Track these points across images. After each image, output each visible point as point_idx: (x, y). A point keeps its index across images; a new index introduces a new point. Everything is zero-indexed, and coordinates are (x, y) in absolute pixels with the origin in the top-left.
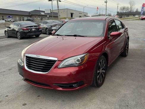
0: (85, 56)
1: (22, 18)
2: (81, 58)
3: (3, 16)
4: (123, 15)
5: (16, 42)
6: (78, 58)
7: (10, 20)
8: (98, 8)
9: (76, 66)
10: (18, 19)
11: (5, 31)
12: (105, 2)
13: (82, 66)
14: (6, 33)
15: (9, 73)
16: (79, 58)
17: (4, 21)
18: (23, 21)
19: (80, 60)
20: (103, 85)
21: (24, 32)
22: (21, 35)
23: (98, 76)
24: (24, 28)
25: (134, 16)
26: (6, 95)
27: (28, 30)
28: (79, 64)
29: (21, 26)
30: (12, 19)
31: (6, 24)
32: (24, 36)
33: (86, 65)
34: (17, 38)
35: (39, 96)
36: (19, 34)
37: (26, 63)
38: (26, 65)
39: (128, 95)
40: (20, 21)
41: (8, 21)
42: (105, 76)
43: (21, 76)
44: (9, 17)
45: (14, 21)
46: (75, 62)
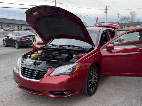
0: (76, 65)
1: (20, 28)
2: (72, 67)
3: (2, 25)
4: (123, 25)
5: (14, 51)
6: (69, 67)
7: (9, 30)
8: (97, 18)
9: (68, 74)
10: (16, 28)
11: (3, 40)
12: (105, 12)
13: (73, 75)
14: (4, 42)
15: (6, 81)
16: (71, 68)
17: (2, 30)
18: (22, 30)
19: (71, 69)
20: (94, 94)
21: (22, 42)
22: (19, 44)
23: (89, 84)
24: (21, 37)
25: (135, 26)
26: (1, 101)
27: (26, 39)
28: (70, 72)
29: (19, 35)
30: (10, 28)
31: (4, 33)
32: (22, 45)
33: (78, 74)
34: (14, 47)
35: (32, 102)
36: (16, 43)
37: (21, 71)
38: (21, 73)
39: (118, 104)
40: (19, 30)
41: (7, 30)
42: (97, 86)
43: (16, 83)
44: (8, 26)
45: (12, 31)
46: (67, 70)
